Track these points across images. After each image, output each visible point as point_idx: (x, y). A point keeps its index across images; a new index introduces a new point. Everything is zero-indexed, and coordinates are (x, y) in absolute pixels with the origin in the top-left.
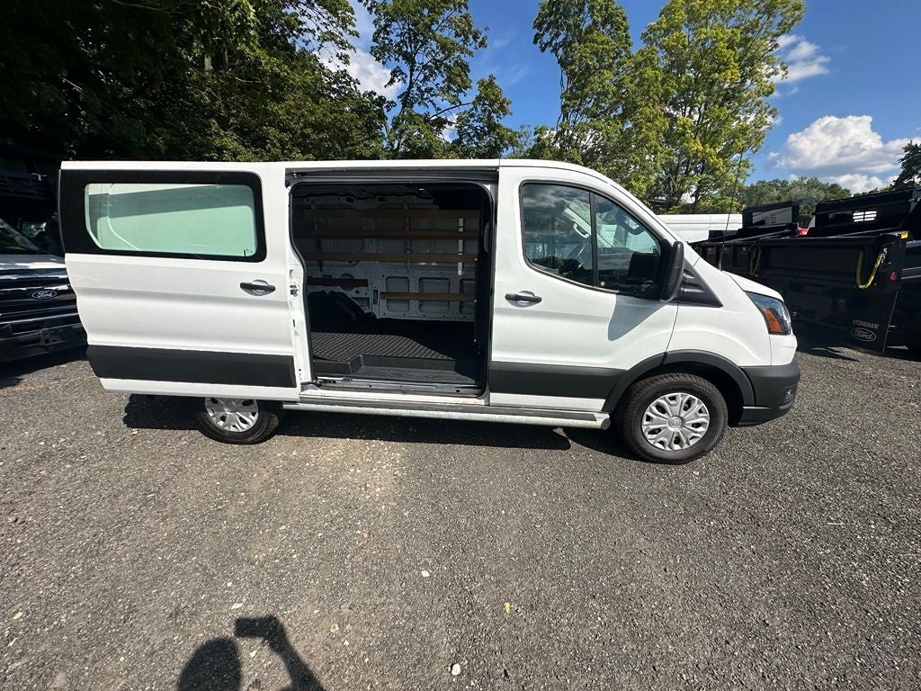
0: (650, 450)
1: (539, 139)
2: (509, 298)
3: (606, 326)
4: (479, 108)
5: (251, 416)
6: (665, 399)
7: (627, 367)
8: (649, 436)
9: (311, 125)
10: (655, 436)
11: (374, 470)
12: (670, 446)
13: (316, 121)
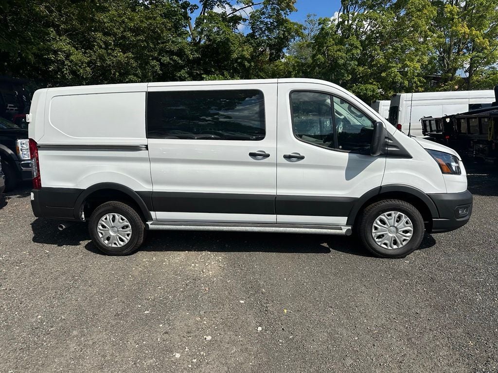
0: (379, 249)
1: (323, 29)
2: (285, 157)
3: (344, 172)
4: (269, 7)
5: (126, 236)
6: (384, 216)
7: (359, 196)
8: (377, 240)
9: (131, 30)
10: (380, 240)
11: (207, 264)
12: (391, 246)
13: (134, 26)
